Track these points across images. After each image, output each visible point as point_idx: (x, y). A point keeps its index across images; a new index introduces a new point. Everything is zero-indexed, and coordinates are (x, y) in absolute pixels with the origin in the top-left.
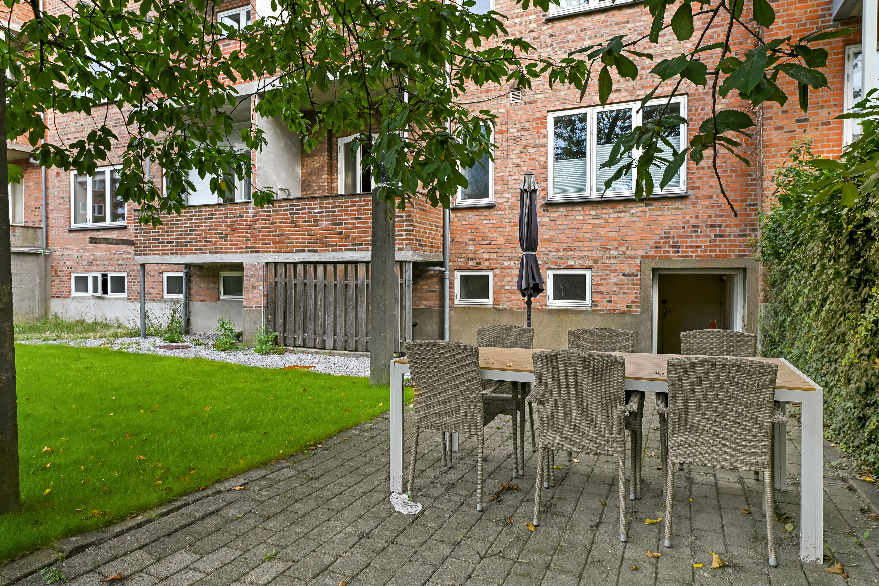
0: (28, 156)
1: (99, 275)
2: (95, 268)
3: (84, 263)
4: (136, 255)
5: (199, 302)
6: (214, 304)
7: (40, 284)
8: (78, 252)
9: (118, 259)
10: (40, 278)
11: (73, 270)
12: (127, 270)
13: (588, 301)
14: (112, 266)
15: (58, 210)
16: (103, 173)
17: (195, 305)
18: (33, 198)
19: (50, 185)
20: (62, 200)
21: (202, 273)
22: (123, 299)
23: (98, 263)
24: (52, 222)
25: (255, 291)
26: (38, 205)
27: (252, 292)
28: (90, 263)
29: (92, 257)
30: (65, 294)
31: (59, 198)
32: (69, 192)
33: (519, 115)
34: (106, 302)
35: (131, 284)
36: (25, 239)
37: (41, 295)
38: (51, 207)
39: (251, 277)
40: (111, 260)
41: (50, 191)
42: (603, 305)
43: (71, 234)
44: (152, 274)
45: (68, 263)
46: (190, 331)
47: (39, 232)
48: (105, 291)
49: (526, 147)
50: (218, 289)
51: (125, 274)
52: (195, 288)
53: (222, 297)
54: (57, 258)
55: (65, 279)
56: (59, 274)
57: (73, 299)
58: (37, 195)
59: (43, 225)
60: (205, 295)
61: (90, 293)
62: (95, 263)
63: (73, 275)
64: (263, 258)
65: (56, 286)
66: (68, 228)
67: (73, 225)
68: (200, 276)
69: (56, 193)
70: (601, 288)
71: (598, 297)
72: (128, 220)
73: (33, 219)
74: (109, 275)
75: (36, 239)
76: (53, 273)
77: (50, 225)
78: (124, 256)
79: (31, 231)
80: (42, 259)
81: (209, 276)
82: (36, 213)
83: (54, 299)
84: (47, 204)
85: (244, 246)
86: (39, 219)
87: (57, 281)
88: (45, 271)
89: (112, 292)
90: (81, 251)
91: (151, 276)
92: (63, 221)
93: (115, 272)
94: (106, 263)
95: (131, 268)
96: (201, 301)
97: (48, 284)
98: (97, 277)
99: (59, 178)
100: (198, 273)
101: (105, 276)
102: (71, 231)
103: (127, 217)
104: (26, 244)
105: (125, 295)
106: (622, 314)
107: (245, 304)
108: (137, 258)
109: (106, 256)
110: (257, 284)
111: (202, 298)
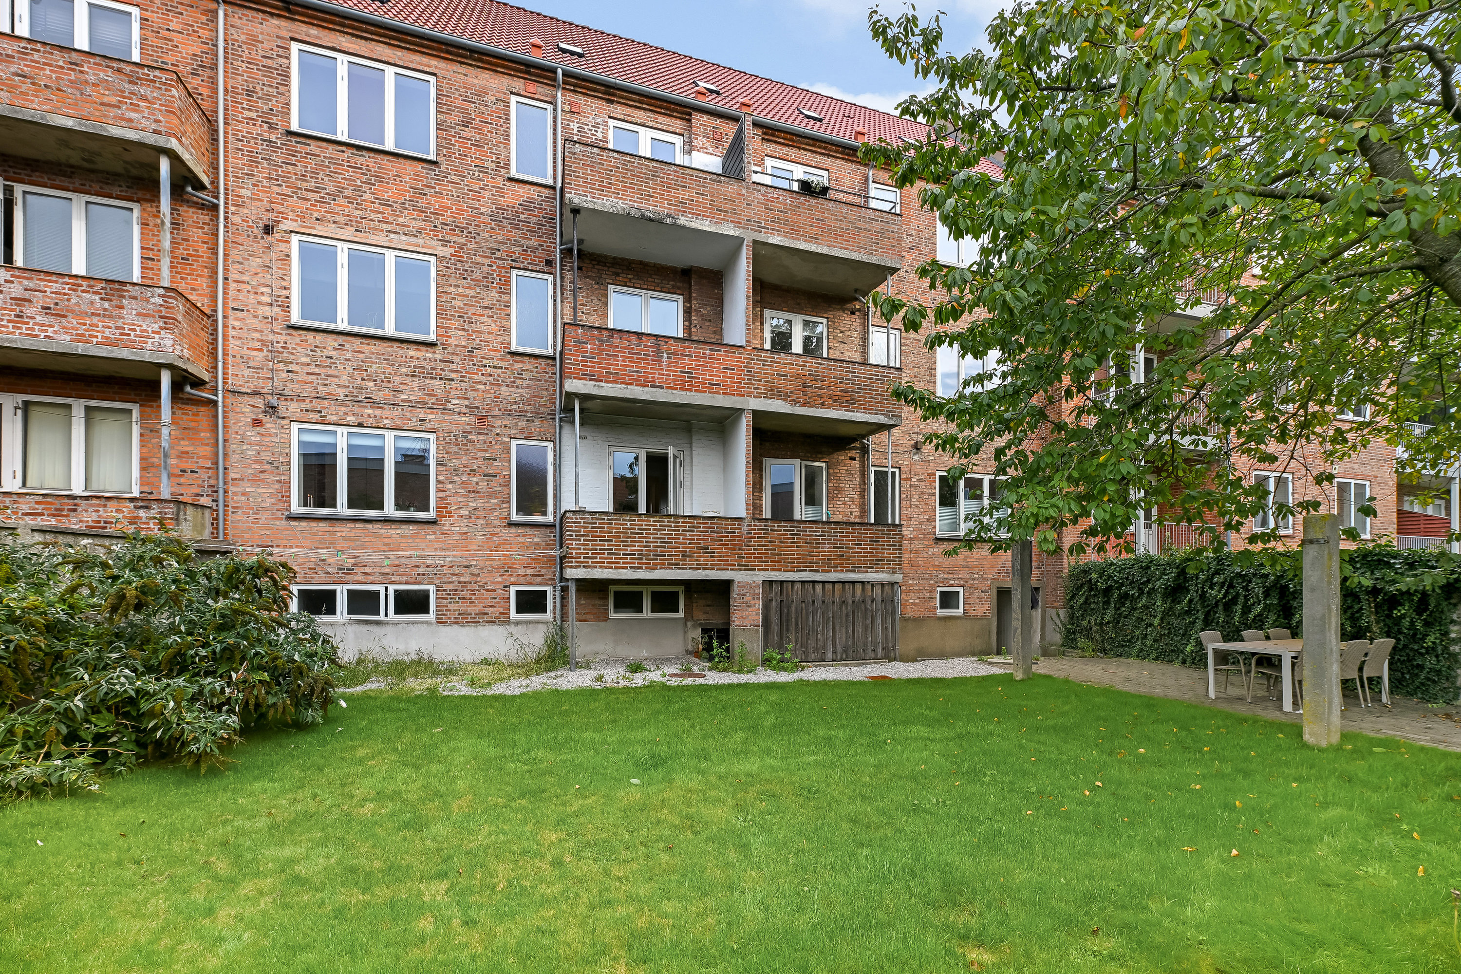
2: (360, 577)
3: (331, 569)
5: (579, 623)
6: (602, 624)
8: (315, 549)
9: (417, 566)
11: (299, 580)
12: (436, 582)
13: (961, 611)
14: (401, 575)
15: (257, 481)
16: (379, 436)
19: (233, 438)
20: (270, 467)
21: (580, 587)
22: (428, 623)
23: (367, 569)
24: (236, 499)
25: (750, 610)
26: (190, 466)
27: (746, 611)
28: (347, 571)
29: (352, 561)
31: (259, 465)
32: (288, 455)
33: (919, 468)
34: (387, 628)
35: (442, 603)
36: (195, 527)
38: (233, 475)
39: (745, 595)
40: (398, 566)
42: (971, 613)
43: (293, 523)
44: (491, 588)
47: (206, 513)
49: (923, 494)
50: (607, 605)
51: (432, 588)
53: (612, 615)
58: (187, 449)
60: (586, 614)
61: (342, 615)
62: (359, 570)
63: (296, 588)
64: (760, 577)
66: (286, 513)
67: (296, 510)
68: (578, 590)
69: (251, 453)
70: (971, 601)
71: (967, 607)
72: (437, 512)
74: (391, 588)
75: (203, 526)
77: (231, 504)
78: (429, 562)
79: (199, 511)
82: (182, 480)
84: (225, 468)
85: (736, 563)
89: (395, 613)
90: (322, 549)
91: (487, 591)
92: (274, 502)
93: (406, 583)
94: (386, 571)
95: (445, 579)
96: (580, 621)
99: (261, 429)
102: (296, 518)
103: (436, 507)
104: (195, 535)
105: (430, 617)
106: (982, 618)
109: (388, 561)
110: (753, 602)
111: (586, 617)
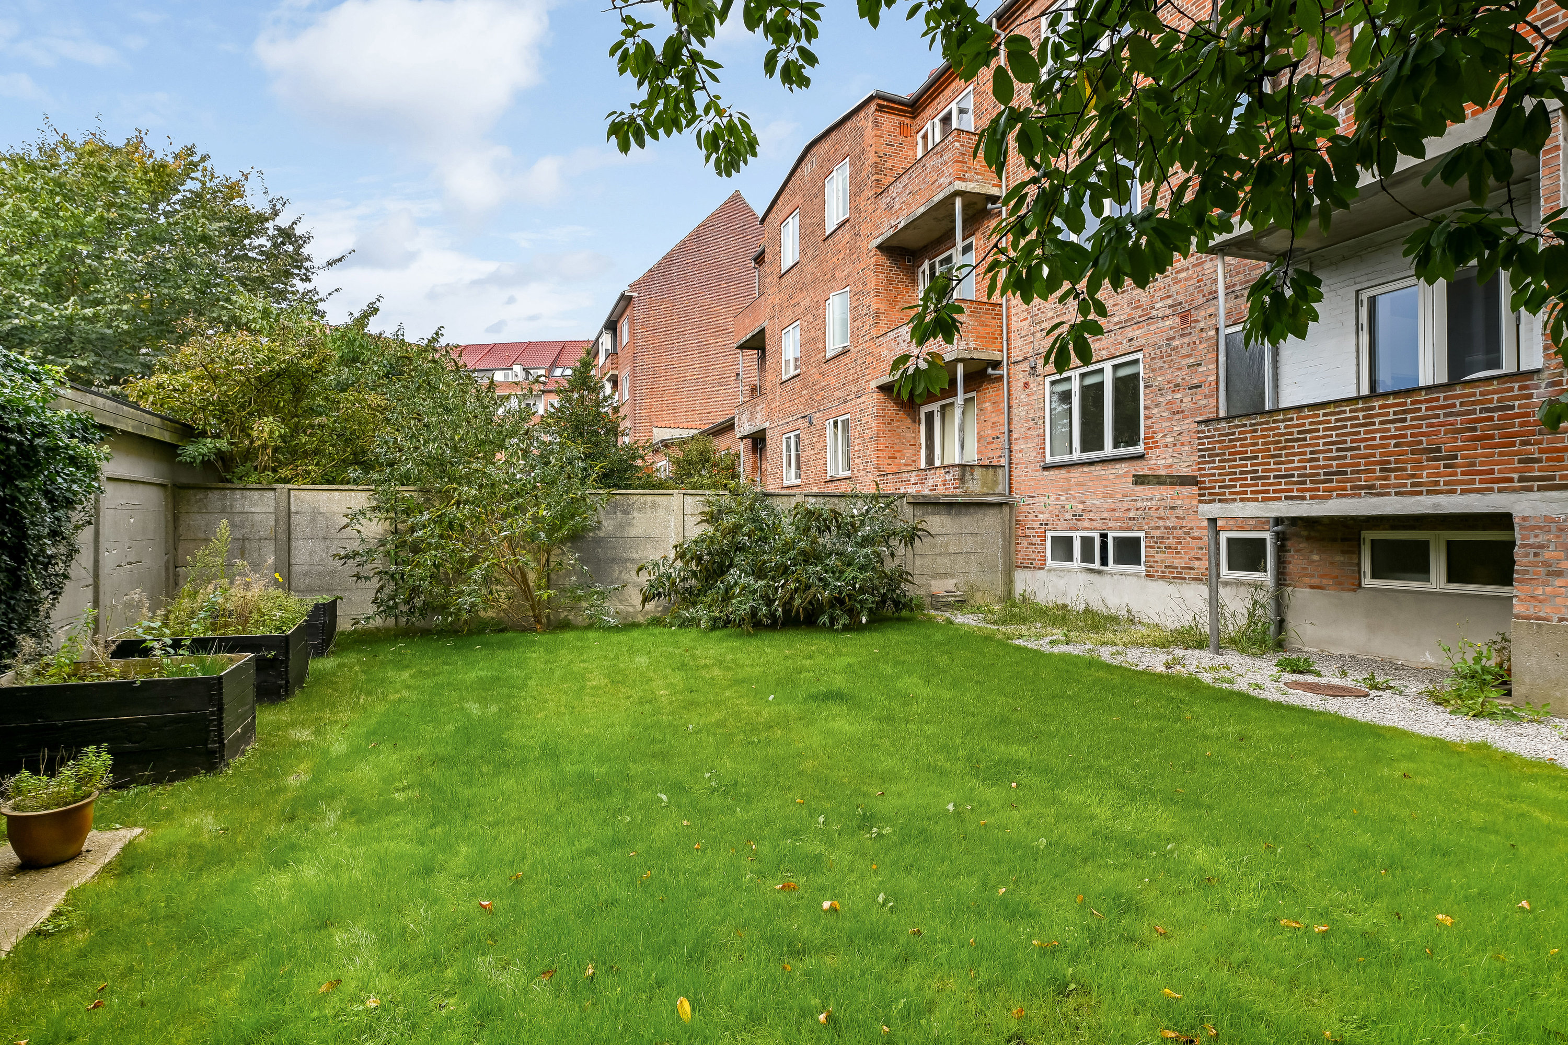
0: (984, 365)
1: (1096, 535)
2: (1086, 524)
3: (1068, 516)
4: (1201, 502)
5: (1308, 590)
6: (1347, 595)
7: (1004, 547)
8: (1058, 499)
9: (1129, 510)
10: (1004, 540)
11: (1049, 527)
12: (1145, 527)
14: (1116, 520)
15: (1026, 438)
16: (1101, 371)
17: (1298, 595)
18: (990, 424)
19: (1014, 403)
20: (1032, 424)
21: (1313, 534)
22: (1138, 576)
23: (1092, 515)
24: (1017, 456)
26: (997, 434)
27: (1545, 584)
28: (1078, 517)
29: (1081, 507)
30: (1037, 563)
31: (1027, 421)
32: (1043, 409)
34: (1106, 579)
35: (1152, 552)
36: (984, 484)
37: (1004, 564)
38: (1015, 436)
39: (1542, 547)
40: (1114, 510)
41: (1014, 411)
43: (1046, 473)
44: (1196, 534)
45: (1041, 516)
46: (1286, 644)
47: (1000, 471)
48: (1104, 562)
50: (1359, 565)
51: (1141, 534)
52: (1295, 563)
53: (1368, 582)
54: (1027, 509)
55: (1037, 540)
56: (1028, 532)
57: (1050, 571)
58: (995, 420)
59: (1004, 461)
60: (1321, 576)
61: (1077, 562)
62: (1086, 516)
63: (1049, 534)
65: (1024, 550)
66: (1042, 464)
67: (1049, 459)
68: (1308, 539)
69: (1024, 413)
72: (1146, 444)
73: (990, 455)
74: (1111, 535)
75: (996, 483)
76: (1019, 532)
77: (1014, 461)
78: (1139, 504)
79: (991, 470)
80: (1006, 510)
81: (1334, 540)
82: (993, 446)
83: (1019, 570)
84: (1010, 431)
85: (1516, 476)
86: (999, 453)
87: (1025, 543)
88: (1010, 528)
89: (1115, 563)
90: (1063, 498)
91: (1193, 538)
92: (1034, 454)
93: (1121, 529)
94: (1105, 515)
95: (1153, 525)
96: (1312, 587)
97: (1013, 549)
98: (1092, 539)
99: (1028, 390)
100: (1305, 533)
101: (1104, 536)
102: (1046, 468)
103: (1146, 438)
104: (985, 490)
105: (1142, 569)
107: (1519, 608)
108: (1203, 508)
109: (1106, 506)
111: (1315, 581)
